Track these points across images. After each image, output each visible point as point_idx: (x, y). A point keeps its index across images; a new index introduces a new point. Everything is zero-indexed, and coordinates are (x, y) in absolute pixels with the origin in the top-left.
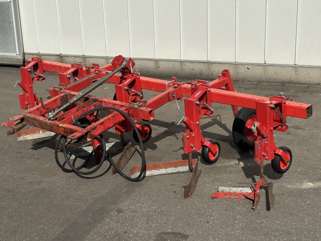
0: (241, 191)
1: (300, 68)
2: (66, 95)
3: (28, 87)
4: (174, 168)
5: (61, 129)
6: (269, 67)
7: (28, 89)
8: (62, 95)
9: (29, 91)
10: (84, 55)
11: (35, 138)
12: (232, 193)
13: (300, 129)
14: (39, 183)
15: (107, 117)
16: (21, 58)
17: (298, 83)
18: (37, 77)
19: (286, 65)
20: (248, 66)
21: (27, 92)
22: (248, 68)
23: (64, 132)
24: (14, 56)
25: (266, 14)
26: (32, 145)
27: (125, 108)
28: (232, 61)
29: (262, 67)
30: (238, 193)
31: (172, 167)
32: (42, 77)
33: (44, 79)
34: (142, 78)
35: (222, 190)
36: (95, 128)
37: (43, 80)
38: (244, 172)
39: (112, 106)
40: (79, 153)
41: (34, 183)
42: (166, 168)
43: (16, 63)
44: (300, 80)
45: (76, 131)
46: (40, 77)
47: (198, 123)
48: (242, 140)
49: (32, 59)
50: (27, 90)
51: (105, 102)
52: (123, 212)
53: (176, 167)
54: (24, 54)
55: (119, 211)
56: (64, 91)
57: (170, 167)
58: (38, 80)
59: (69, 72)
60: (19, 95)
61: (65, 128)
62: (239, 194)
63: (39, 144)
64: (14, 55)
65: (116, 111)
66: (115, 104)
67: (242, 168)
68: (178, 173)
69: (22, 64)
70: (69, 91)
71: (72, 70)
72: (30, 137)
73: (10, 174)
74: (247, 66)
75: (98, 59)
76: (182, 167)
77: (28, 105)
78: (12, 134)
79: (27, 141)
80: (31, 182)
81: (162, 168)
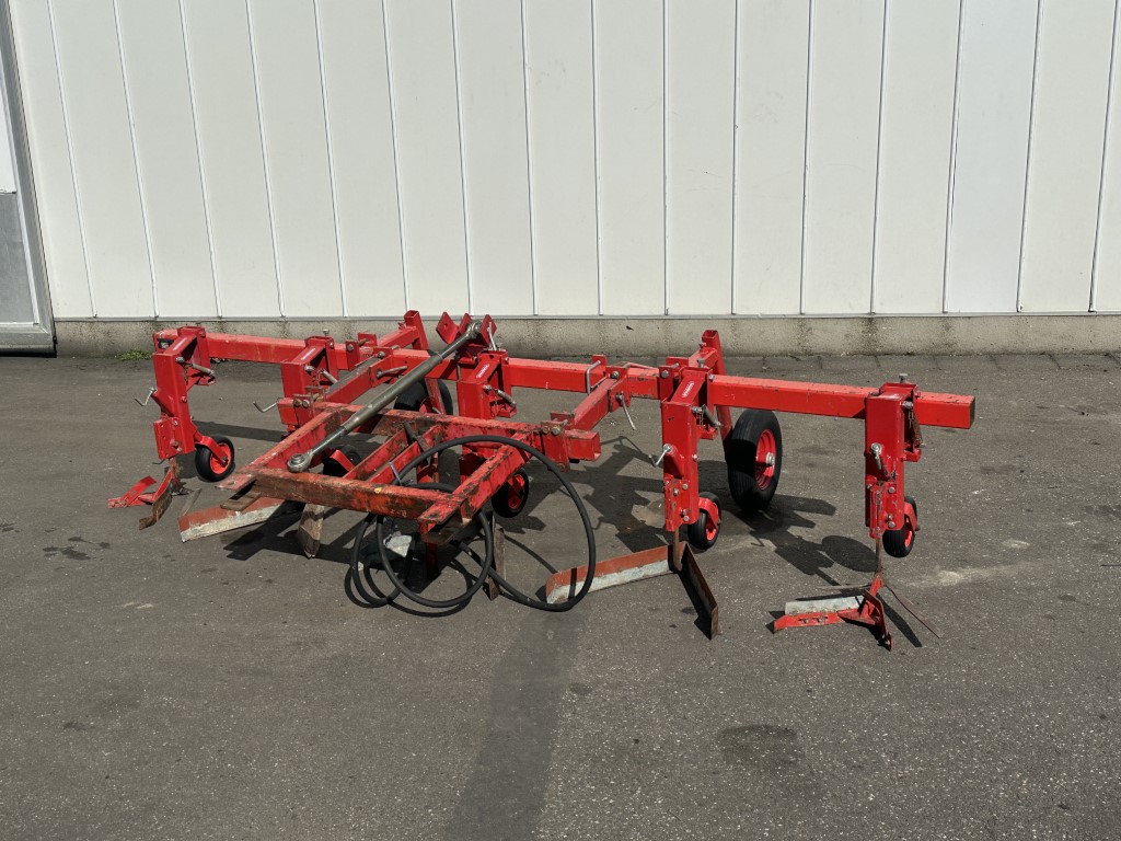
0: (835, 606)
1: (744, 322)
2: (336, 415)
3: (178, 404)
4: (636, 570)
5: (379, 499)
6: (675, 322)
7: (176, 406)
8: (326, 415)
9: (180, 411)
10: (221, 318)
11: (223, 529)
12: (816, 614)
13: (826, 453)
14: (320, 643)
15: (494, 461)
16: (47, 331)
17: (740, 355)
18: (193, 376)
19: (712, 316)
20: (628, 323)
21: (172, 416)
22: (628, 328)
23: (390, 508)
24: (28, 329)
25: (665, 207)
26: (225, 548)
27: (524, 437)
28: (591, 314)
29: (660, 324)
30: (830, 613)
31: (634, 567)
32: (207, 374)
33: (213, 378)
34: (513, 362)
35: (792, 610)
36: (475, 491)
37: (209, 381)
38: (789, 561)
39: (479, 433)
40: (373, 557)
41: (306, 644)
42: (619, 571)
43: (33, 347)
44: (745, 347)
45: (430, 503)
46: (202, 374)
47: (695, 457)
48: (752, 488)
49: (179, 330)
50: (173, 410)
51: (457, 424)
52: (591, 690)
53: (639, 566)
54: (54, 322)
55: (579, 689)
56: (323, 404)
57: (628, 567)
58: (197, 383)
59: (304, 358)
60: (156, 426)
61: (393, 497)
62: (831, 615)
63: (244, 544)
64: (26, 326)
65: (505, 443)
66: (490, 428)
67: (776, 551)
68: (646, 579)
69: (52, 346)
70: (339, 404)
71: (312, 352)
72: (210, 528)
73: (224, 630)
74: (626, 323)
75: (258, 325)
76: (654, 565)
77: (176, 448)
78: (150, 524)
79: (203, 539)
80: (298, 644)
81: (610, 572)
